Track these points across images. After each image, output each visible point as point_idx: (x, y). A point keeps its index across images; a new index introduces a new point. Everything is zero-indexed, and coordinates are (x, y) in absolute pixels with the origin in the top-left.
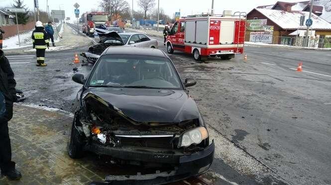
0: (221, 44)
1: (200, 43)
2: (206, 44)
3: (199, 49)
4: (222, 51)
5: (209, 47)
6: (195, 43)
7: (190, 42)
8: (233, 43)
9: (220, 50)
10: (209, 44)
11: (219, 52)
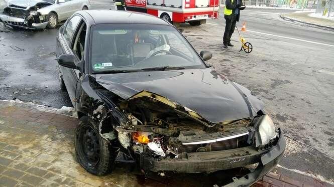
0: (197, 7)
1: (172, 6)
2: (181, 7)
3: (171, 14)
4: (197, 16)
5: (185, 11)
6: (163, 5)
7: (155, 4)
8: (208, 6)
9: (195, 14)
10: (186, 8)
11: (195, 17)
